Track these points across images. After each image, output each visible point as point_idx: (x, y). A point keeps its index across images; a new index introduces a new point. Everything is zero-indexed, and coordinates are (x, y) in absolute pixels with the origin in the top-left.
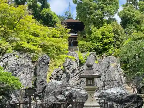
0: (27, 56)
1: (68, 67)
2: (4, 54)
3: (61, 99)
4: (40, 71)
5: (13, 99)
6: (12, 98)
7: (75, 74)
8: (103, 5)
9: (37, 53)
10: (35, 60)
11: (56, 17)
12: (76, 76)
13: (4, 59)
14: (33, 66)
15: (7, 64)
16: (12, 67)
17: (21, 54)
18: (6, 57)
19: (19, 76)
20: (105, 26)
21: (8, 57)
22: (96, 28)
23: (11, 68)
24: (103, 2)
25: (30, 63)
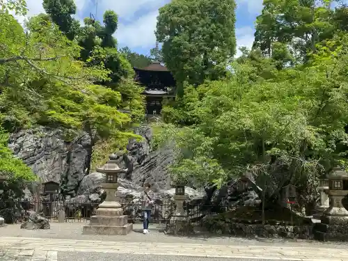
0: (57, 133)
1: (134, 151)
2: (19, 130)
3: (95, 199)
4: (74, 157)
5: (26, 197)
6: (24, 194)
7: (142, 164)
8: (206, 48)
9: (75, 129)
10: (70, 140)
11: (125, 64)
12: (143, 165)
13: (18, 138)
14: (66, 149)
15: (21, 145)
16: (28, 150)
17: (48, 130)
18: (21, 136)
19: (38, 164)
20: (206, 83)
21: (24, 134)
22: (191, 86)
23: (26, 152)
24: (206, 43)
25: (62, 144)
